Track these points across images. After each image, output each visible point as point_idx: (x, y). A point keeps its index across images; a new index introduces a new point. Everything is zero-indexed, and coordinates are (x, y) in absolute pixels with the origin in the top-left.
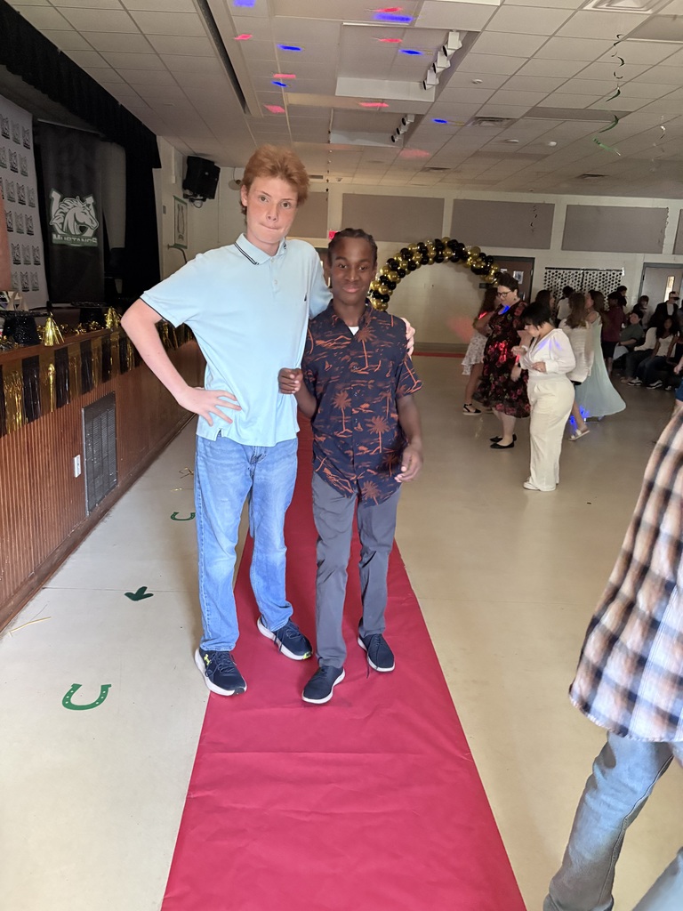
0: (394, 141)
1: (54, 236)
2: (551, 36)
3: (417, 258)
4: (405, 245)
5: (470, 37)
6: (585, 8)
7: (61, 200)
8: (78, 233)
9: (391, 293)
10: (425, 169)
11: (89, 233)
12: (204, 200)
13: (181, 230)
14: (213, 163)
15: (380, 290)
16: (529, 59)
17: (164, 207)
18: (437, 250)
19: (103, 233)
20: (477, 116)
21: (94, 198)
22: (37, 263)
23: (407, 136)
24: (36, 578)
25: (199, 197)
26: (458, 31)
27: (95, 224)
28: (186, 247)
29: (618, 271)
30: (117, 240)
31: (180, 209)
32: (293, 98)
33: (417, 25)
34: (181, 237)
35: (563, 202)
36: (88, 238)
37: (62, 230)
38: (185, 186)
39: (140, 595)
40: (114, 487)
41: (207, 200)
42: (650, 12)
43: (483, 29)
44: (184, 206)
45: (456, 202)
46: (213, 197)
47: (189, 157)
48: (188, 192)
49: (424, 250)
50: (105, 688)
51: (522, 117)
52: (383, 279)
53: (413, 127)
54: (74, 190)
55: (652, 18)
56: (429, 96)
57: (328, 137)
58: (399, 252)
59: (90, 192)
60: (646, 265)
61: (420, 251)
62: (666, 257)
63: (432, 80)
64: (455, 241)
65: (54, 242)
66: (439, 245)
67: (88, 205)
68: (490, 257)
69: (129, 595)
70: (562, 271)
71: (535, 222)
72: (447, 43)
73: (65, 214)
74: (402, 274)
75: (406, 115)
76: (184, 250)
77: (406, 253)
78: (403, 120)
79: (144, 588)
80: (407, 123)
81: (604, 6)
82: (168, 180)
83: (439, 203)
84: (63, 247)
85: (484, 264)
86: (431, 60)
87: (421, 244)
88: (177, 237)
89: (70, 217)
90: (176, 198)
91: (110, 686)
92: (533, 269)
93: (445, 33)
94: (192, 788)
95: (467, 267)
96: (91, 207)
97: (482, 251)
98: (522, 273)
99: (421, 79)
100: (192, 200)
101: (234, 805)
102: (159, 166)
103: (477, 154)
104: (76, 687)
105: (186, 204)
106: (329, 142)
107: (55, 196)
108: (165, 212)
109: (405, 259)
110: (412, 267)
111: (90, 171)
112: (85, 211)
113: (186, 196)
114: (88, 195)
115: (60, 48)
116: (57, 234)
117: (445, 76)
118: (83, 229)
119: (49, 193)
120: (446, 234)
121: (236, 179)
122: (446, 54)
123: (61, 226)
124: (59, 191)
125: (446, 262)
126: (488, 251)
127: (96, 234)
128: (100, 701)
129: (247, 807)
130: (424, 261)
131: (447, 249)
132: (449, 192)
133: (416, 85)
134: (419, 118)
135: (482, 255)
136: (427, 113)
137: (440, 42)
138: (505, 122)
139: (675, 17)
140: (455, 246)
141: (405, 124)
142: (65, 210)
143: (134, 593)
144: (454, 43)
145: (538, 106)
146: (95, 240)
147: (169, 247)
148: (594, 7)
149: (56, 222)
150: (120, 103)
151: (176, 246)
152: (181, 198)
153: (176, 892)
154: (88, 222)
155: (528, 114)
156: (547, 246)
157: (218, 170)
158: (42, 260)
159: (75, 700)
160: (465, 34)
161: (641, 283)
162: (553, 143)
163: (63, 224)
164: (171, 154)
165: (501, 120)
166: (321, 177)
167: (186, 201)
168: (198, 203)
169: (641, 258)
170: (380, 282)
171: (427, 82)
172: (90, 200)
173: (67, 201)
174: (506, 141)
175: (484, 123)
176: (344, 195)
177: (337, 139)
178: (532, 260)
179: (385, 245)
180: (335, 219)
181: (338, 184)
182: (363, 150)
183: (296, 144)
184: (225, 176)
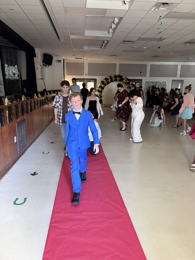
0: (101, 48)
1: (6, 77)
2: (143, 18)
3: (109, 80)
4: (106, 77)
5: (121, 19)
6: (151, 10)
7: (8, 66)
8: (13, 76)
9: (103, 90)
10: (111, 56)
11: (16, 76)
12: (49, 66)
13: (43, 75)
14: (51, 55)
15: (100, 90)
16: (137, 24)
17: (37, 68)
18: (115, 78)
19: (20, 75)
20: (124, 40)
21: (17, 66)
22: (1, 84)
23: (105, 46)
24: (5, 171)
25: (47, 65)
26: (117, 17)
27: (18, 73)
28: (44, 79)
29: (165, 82)
30: (24, 78)
32: (72, 37)
33: (106, 16)
34: (43, 76)
35: (149, 64)
36: (16, 77)
37: (8, 75)
38: (43, 62)
39: (35, 174)
40: (26, 145)
41: (50, 66)
42: (169, 11)
43: (124, 17)
44: (43, 67)
45: (120, 64)
46: (51, 65)
47: (44, 54)
48: (44, 64)
49: (111, 78)
50: (25, 199)
51: (136, 41)
52: (100, 86)
53: (107, 44)
54: (12, 64)
55: (169, 12)
56: (111, 35)
57: (83, 47)
58: (104, 79)
59: (16, 64)
60: (173, 80)
61: (110, 78)
62: (178, 78)
63: (111, 31)
64: (120, 75)
65: (6, 78)
66: (115, 76)
67: (16, 68)
68: (130, 79)
69: (31, 174)
70: (150, 83)
71: (142, 70)
73: (9, 70)
74: (105, 85)
75: (104, 41)
76: (44, 80)
77: (106, 79)
78: (104, 42)
79: (36, 172)
81: (156, 9)
82: (38, 60)
83: (115, 65)
84: (9, 80)
85: (128, 81)
86: (110, 26)
87: (110, 77)
88: (41, 76)
89: (10, 71)
90: (41, 65)
91: (27, 198)
92: (142, 82)
93: (114, 18)
94: (51, 223)
95: (123, 82)
96: (17, 68)
98: (139, 84)
99: (108, 30)
100: (45, 66)
101: (62, 227)
102: (36, 56)
103: (125, 51)
104: (17, 199)
107: (6, 65)
108: (38, 69)
109: (106, 81)
110: (108, 83)
111: (16, 59)
112: (15, 69)
113: (43, 65)
114: (15, 65)
115: (6, 24)
116: (7, 76)
117: (114, 30)
118: (14, 74)
119: (4, 65)
120: (117, 73)
121: (58, 60)
122: (114, 24)
123: (8, 74)
124: (7, 64)
125: (118, 81)
126: (129, 78)
127: (18, 76)
128: (24, 202)
129: (66, 227)
130: (112, 81)
131: (118, 78)
132: (118, 62)
133: (107, 32)
134: (108, 41)
135: (128, 79)
136: (110, 40)
137: (113, 20)
138: (132, 42)
139: (175, 12)
140: (120, 76)
141: (104, 43)
142: (9, 69)
143: (33, 174)
144: (116, 21)
145: (141, 37)
146: (18, 78)
147: (39, 79)
148: (154, 10)
149: (6, 73)
150: (24, 39)
151: (41, 79)
152: (42, 65)
153: (47, 250)
154: (16, 73)
155: (138, 40)
156: (146, 76)
157: (52, 57)
158: (3, 84)
159: (17, 202)
160: (119, 18)
161: (172, 86)
162: (145, 48)
163: (8, 73)
164: (39, 53)
165: (130, 41)
166: (82, 59)
167: (44, 66)
168: (47, 67)
169: (171, 79)
170: (100, 87)
171: (110, 31)
172: (16, 66)
173: (9, 67)
174: (133, 47)
175: (126, 42)
176: (88, 63)
177: (86, 48)
178: (142, 80)
179: (100, 77)
180: (86, 70)
181: (87, 60)
182: (93, 50)
183: (74, 49)
184: (55, 59)
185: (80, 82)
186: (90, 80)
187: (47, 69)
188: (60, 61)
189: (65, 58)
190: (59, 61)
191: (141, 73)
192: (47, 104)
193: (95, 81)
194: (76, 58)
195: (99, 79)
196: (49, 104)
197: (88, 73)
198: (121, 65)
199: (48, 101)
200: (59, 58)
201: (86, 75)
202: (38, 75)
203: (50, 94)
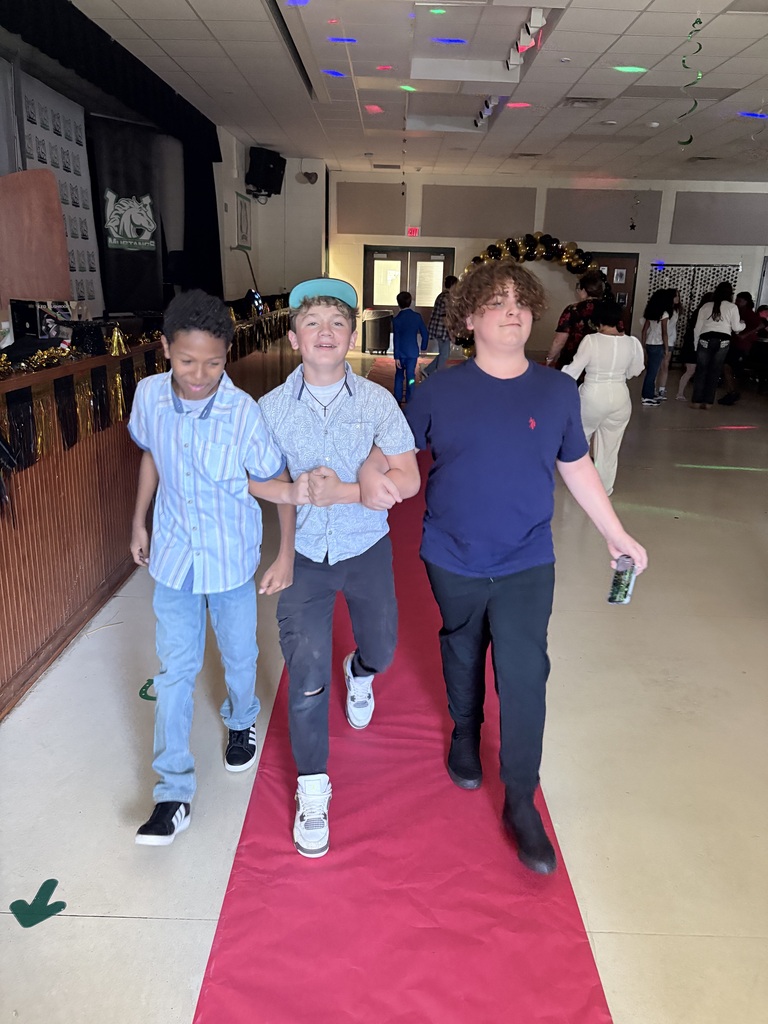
0: (477, 125)
1: (110, 240)
2: (642, 12)
4: (492, 242)
5: (554, 15)
7: (117, 201)
8: (135, 236)
10: (513, 156)
11: (147, 236)
12: (269, 196)
13: (244, 230)
14: (278, 154)
16: (621, 35)
17: (226, 205)
18: (528, 247)
19: (160, 235)
20: (569, 96)
21: (152, 198)
22: (92, 270)
23: (492, 119)
25: (263, 193)
26: (540, 8)
27: (153, 226)
28: (249, 248)
29: (734, 266)
30: (176, 243)
31: (243, 206)
32: (363, 83)
33: (495, 3)
34: (244, 237)
35: (671, 189)
36: (145, 241)
37: (118, 233)
38: (248, 181)
41: (273, 195)
43: (568, 6)
44: (247, 203)
45: (550, 191)
46: (278, 192)
47: (252, 148)
48: (251, 187)
49: (513, 248)
51: (619, 97)
53: (497, 110)
54: (130, 190)
56: (514, 77)
57: (404, 125)
58: (485, 249)
59: (147, 190)
60: (767, 259)
61: (509, 248)
63: (516, 59)
64: (548, 236)
65: (110, 246)
66: (530, 241)
67: (145, 206)
68: (588, 253)
70: (669, 268)
71: (639, 215)
72: (530, 20)
73: (121, 216)
75: (490, 98)
76: (248, 251)
77: (494, 251)
78: (486, 102)
80: (491, 106)
82: (229, 174)
83: (530, 193)
84: (120, 252)
85: (582, 262)
86: (513, 38)
87: (510, 240)
88: (240, 237)
89: (126, 220)
90: (238, 195)
92: (637, 266)
93: (528, 10)
95: (562, 264)
96: (148, 207)
97: (579, 247)
98: (624, 271)
99: (505, 58)
100: (256, 196)
102: (219, 160)
103: (571, 137)
105: (249, 200)
106: (404, 129)
107: (110, 196)
108: (226, 211)
111: (147, 169)
112: (142, 212)
113: (249, 192)
114: (144, 195)
115: (114, 37)
116: (113, 237)
117: (529, 55)
118: (140, 232)
119: (104, 193)
120: (538, 228)
121: (304, 171)
122: (529, 32)
123: (116, 229)
124: (114, 191)
125: (539, 260)
126: (587, 247)
127: (153, 237)
131: (539, 246)
132: (541, 180)
133: (499, 64)
134: (504, 100)
135: (579, 251)
136: (512, 95)
137: (522, 18)
138: (600, 103)
140: (547, 240)
141: (488, 107)
142: (121, 212)
144: (538, 21)
145: (636, 84)
146: (152, 244)
147: (231, 249)
149: (111, 225)
150: (177, 92)
151: (240, 247)
152: (245, 194)
154: (145, 225)
155: (624, 93)
156: (654, 240)
157: (283, 162)
158: (97, 266)
160: (548, 12)
161: (761, 281)
162: (656, 124)
163: (118, 226)
164: (232, 145)
165: (594, 100)
166: (398, 167)
167: (250, 197)
168: (262, 199)
169: (761, 252)
171: (511, 62)
172: (147, 200)
173: (122, 201)
174: (603, 123)
175: (576, 105)
176: (424, 187)
177: (414, 125)
178: (636, 256)
179: (469, 241)
180: (414, 214)
181: (417, 174)
182: (443, 136)
183: (369, 132)
184: (292, 169)
185: (389, 258)
186: (428, 254)
187: (264, 210)
188: (313, 178)
189: (332, 163)
190: (311, 177)
191: (633, 227)
192: (259, 347)
193: (448, 255)
194: (376, 166)
195: (465, 249)
196: (266, 347)
197: (421, 226)
198: (553, 195)
199: (264, 337)
200: (309, 166)
201: (412, 232)
202: (228, 234)
203: (273, 308)
